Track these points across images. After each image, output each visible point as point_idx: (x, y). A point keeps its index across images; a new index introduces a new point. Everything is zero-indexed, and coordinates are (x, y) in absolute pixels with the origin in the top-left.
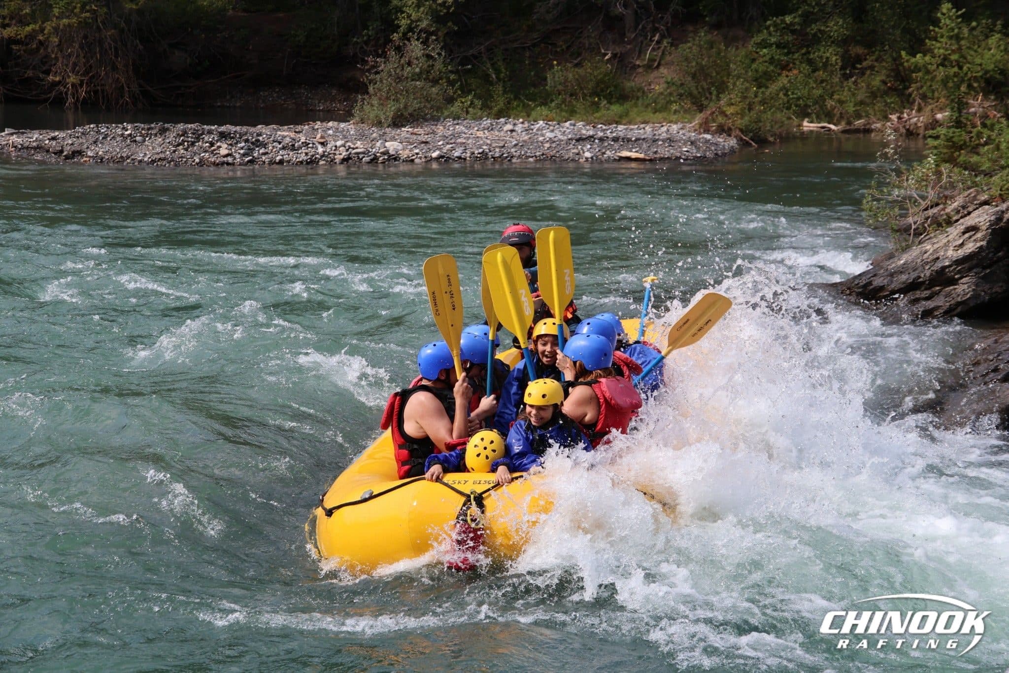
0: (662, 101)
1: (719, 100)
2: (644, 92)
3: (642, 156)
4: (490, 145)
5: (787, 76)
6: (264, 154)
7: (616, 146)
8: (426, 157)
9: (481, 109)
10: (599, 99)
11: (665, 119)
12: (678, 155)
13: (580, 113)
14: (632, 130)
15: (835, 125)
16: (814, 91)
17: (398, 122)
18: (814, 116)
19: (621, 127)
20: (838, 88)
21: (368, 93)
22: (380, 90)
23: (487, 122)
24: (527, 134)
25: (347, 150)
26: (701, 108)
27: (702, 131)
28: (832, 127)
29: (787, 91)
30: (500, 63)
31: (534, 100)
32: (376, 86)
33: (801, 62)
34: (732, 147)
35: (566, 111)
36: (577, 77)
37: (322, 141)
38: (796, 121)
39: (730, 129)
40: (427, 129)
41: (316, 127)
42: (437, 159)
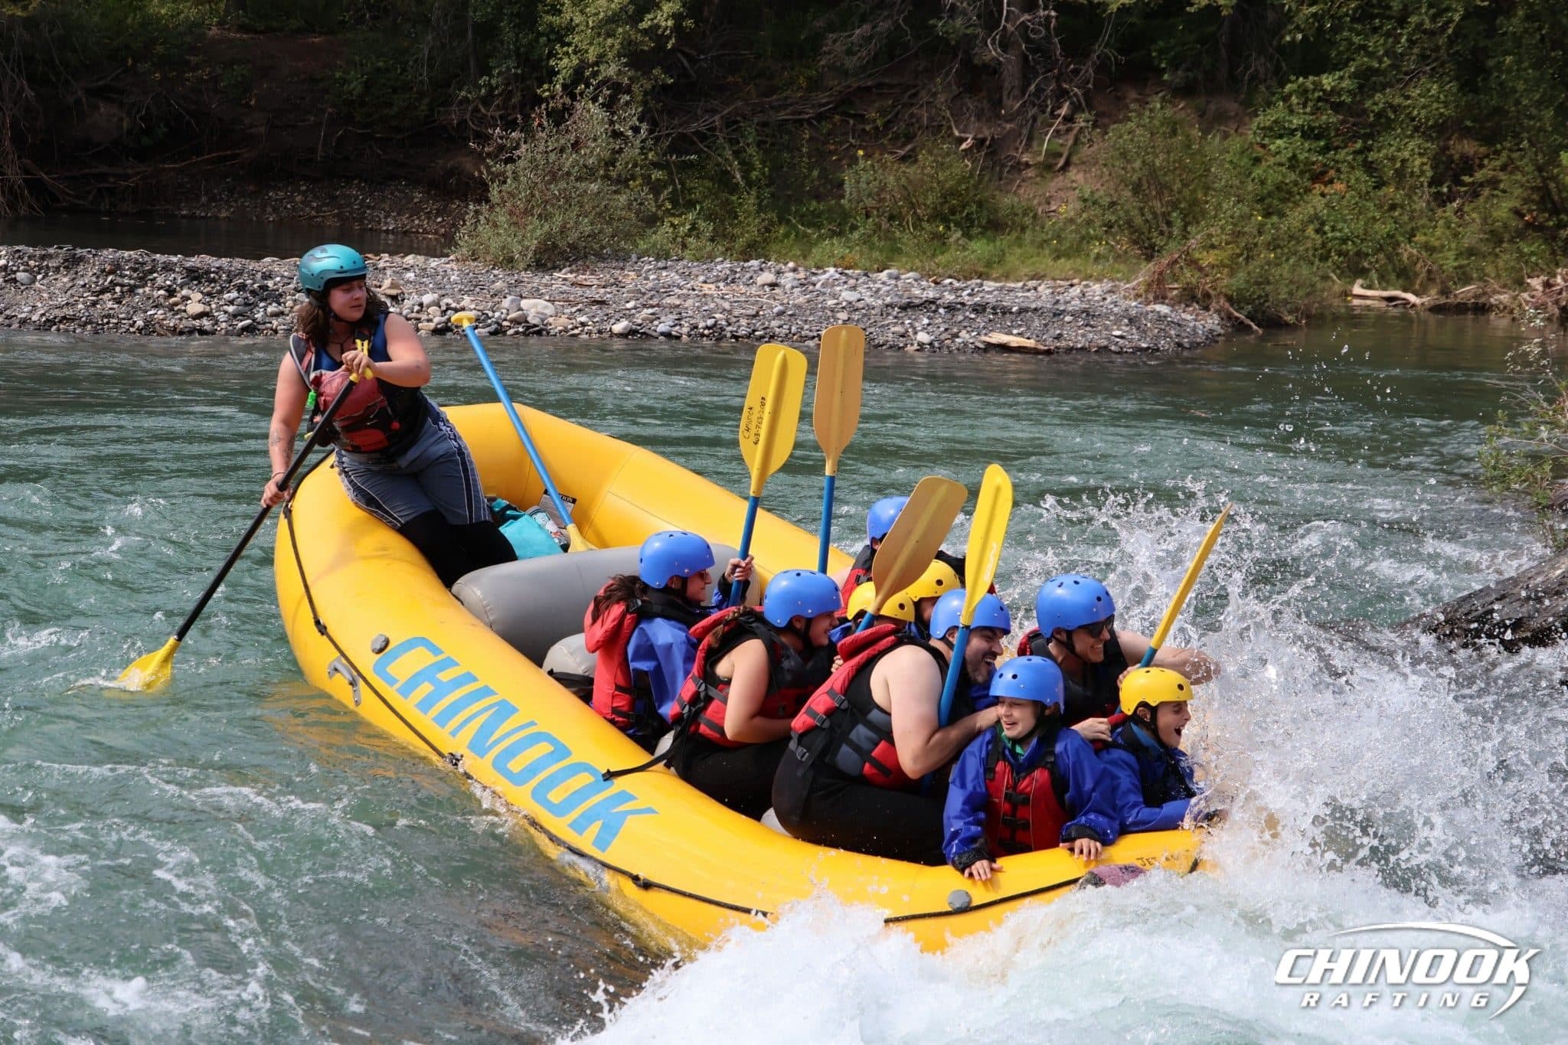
0: (1071, 236)
1: (1185, 238)
2: (1035, 216)
3: (1031, 343)
4: (730, 312)
5: (1323, 195)
6: (276, 315)
7: (981, 321)
8: (600, 332)
9: (712, 240)
10: (948, 228)
11: (1077, 271)
12: (1104, 343)
13: (908, 255)
14: (1011, 290)
15: (1417, 294)
16: (1377, 226)
17: (547, 259)
18: (1374, 275)
19: (989, 285)
20: (1424, 221)
21: (488, 201)
22: (511, 195)
23: (723, 267)
24: (804, 293)
25: (444, 313)
26: (1150, 253)
27: (1151, 298)
28: (1411, 297)
29: (1323, 224)
30: (751, 150)
31: (818, 226)
32: (504, 187)
33: (1353, 168)
34: (1211, 331)
35: (881, 251)
36: (903, 181)
37: (394, 292)
38: (1338, 285)
39: (1207, 296)
40: (605, 276)
41: (381, 264)
42: (623, 335)
